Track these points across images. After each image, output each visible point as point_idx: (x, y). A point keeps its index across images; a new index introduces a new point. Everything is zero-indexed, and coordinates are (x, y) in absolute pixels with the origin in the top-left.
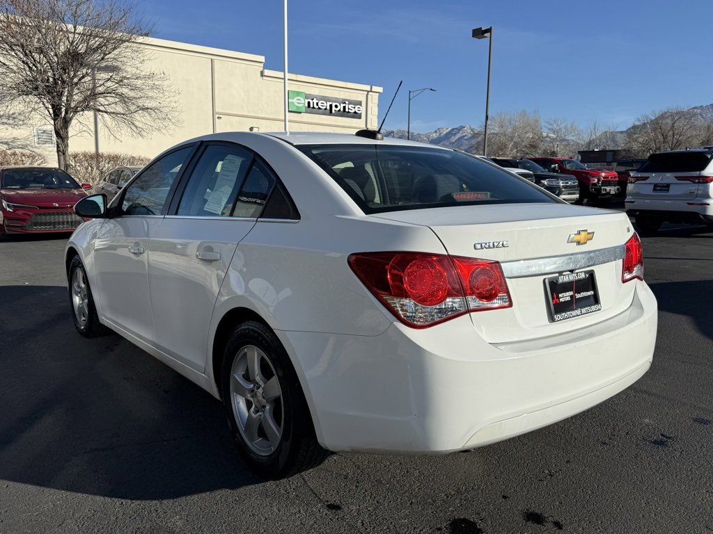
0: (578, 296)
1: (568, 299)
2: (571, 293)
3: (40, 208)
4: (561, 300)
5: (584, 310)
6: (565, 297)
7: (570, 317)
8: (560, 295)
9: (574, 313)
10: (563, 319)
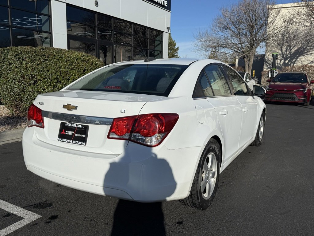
0: (76, 135)
1: (71, 134)
2: (73, 133)
3: (278, 90)
4: (66, 133)
5: (74, 142)
6: (69, 133)
7: (66, 142)
8: (66, 131)
9: (68, 141)
10: (62, 141)
